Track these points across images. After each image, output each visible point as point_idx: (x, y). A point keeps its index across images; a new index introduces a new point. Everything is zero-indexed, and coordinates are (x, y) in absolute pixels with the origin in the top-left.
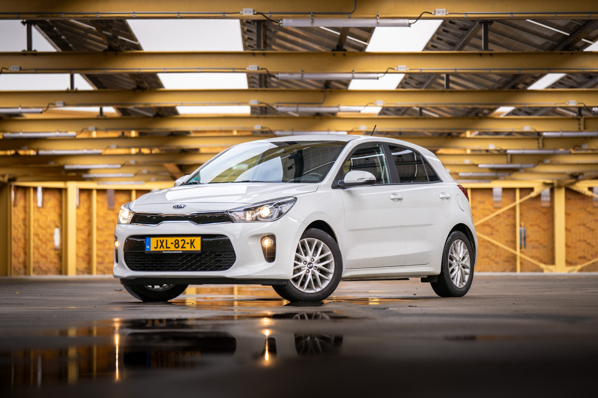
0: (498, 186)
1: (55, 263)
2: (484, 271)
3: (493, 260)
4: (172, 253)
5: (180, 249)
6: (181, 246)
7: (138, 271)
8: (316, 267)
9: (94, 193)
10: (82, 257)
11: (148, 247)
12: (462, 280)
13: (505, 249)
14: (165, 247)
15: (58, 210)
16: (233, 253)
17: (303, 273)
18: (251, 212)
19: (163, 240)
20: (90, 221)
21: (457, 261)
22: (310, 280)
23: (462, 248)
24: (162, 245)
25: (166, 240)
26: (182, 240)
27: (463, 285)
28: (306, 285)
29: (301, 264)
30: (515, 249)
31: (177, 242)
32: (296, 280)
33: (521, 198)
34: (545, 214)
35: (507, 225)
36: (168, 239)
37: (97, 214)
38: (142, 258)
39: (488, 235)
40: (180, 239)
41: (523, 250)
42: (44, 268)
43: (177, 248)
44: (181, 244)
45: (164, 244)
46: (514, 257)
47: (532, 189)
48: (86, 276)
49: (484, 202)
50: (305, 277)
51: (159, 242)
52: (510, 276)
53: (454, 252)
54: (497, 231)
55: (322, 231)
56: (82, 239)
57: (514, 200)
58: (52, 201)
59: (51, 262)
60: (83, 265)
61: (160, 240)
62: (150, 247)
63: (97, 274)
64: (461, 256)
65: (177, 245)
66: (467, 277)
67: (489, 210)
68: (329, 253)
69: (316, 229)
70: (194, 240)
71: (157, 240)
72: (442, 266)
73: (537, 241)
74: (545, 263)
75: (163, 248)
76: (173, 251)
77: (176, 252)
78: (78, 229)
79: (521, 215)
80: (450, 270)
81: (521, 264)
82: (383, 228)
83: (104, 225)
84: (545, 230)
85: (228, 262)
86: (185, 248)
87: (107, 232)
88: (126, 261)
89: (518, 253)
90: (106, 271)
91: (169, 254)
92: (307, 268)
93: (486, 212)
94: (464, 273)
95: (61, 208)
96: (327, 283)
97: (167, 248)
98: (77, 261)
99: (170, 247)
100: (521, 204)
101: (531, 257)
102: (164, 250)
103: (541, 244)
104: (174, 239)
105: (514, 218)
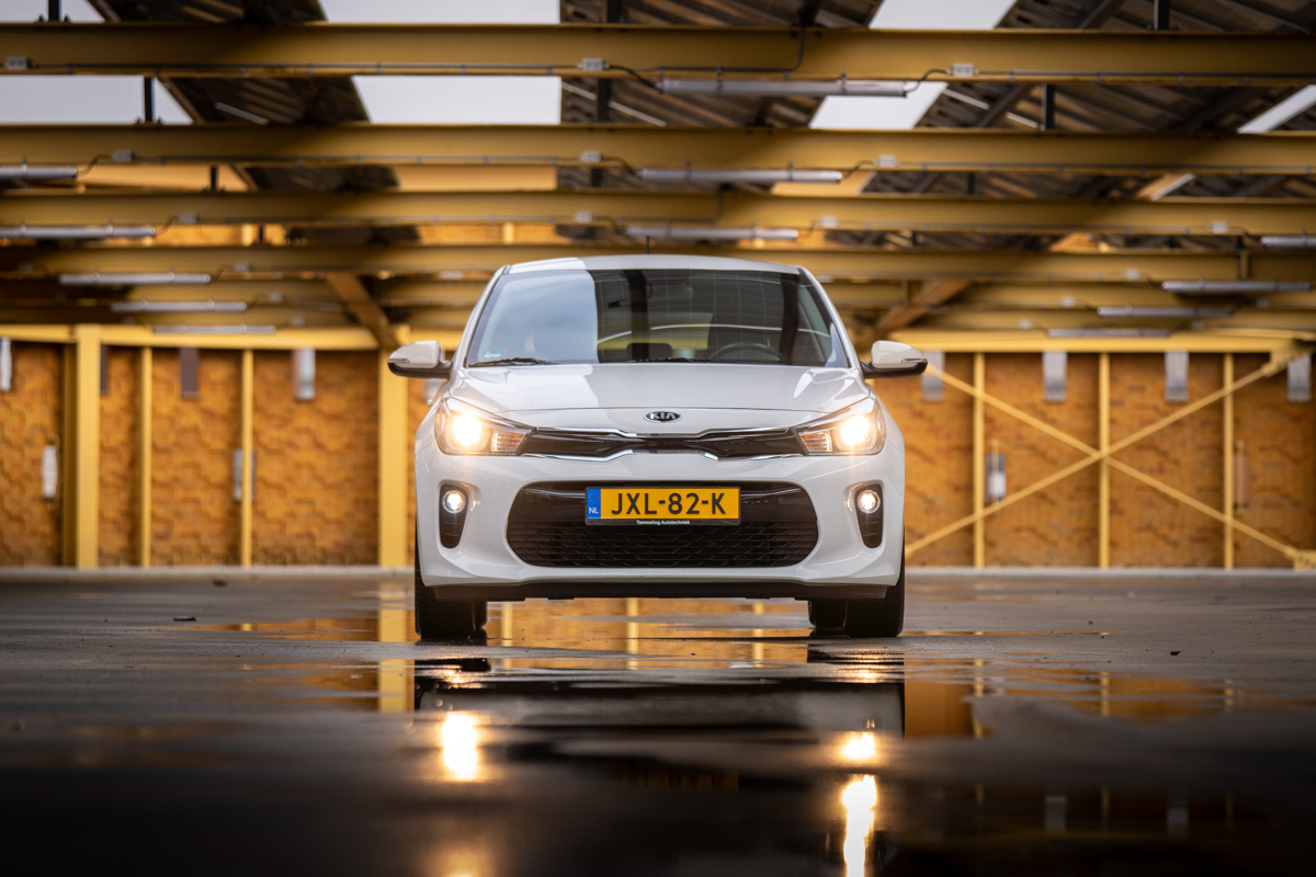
0: (1177, 347)
1: (44, 536)
2: (1140, 564)
3: (1164, 538)
4: (662, 526)
5: (683, 515)
6: (686, 508)
9: (147, 357)
10: (115, 522)
11: (592, 510)
13: (1194, 509)
14: (642, 509)
15: (51, 399)
16: (812, 526)
19: (637, 495)
20: (135, 429)
24: (633, 506)
25: (647, 495)
26: (689, 496)
30: (1220, 508)
31: (675, 499)
33: (1236, 378)
34: (1296, 419)
35: (1201, 448)
36: (650, 491)
37: (154, 410)
39: (1151, 472)
40: (683, 492)
41: (1241, 511)
42: (15, 549)
43: (677, 512)
44: (687, 503)
45: (640, 504)
46: (1218, 530)
47: (1264, 357)
48: (124, 571)
49: (1141, 389)
51: (625, 499)
52: (1208, 578)
54: (1176, 462)
56: (114, 474)
57: (1220, 384)
58: (38, 378)
59: (34, 533)
60: (117, 542)
61: (629, 495)
62: (599, 510)
63: (152, 563)
65: (675, 508)
67: (1155, 408)
70: (722, 495)
71: (620, 495)
73: (1276, 489)
74: (1297, 546)
75: (638, 512)
76: (665, 520)
77: (674, 523)
78: (104, 449)
79: (1237, 421)
81: (1236, 546)
83: (172, 438)
84: (1296, 461)
85: (801, 546)
86: (697, 512)
87: (179, 459)
88: (510, 543)
89: (1228, 517)
90: (176, 557)
91: (656, 526)
93: (1149, 414)
95: (60, 393)
97: (647, 512)
98: (102, 531)
99: (658, 510)
100: (1237, 395)
101: (1262, 530)
102: (640, 517)
103: (1286, 496)
104: (668, 492)
105: (1220, 430)
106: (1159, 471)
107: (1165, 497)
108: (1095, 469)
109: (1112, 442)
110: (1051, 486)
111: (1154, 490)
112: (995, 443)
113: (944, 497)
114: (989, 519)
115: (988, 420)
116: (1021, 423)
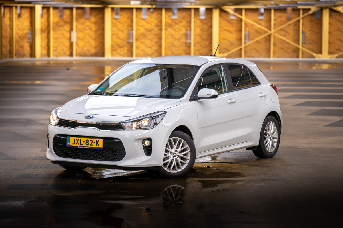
2: (280, 57)
3: (286, 51)
4: (84, 148)
5: (89, 146)
6: (90, 144)
7: (62, 157)
8: (178, 156)
11: (68, 143)
12: (273, 146)
13: (292, 44)
14: (79, 143)
16: (124, 150)
17: (170, 160)
18: (136, 122)
21: (269, 135)
22: (174, 164)
23: (273, 126)
24: (77, 143)
25: (80, 139)
26: (90, 140)
27: (273, 150)
28: (172, 168)
29: (169, 154)
30: (299, 44)
31: (87, 141)
32: (165, 165)
33: (303, 14)
34: (317, 24)
35: (295, 30)
36: (82, 138)
38: (64, 149)
40: (89, 139)
41: (304, 45)
43: (88, 145)
44: (90, 142)
45: (79, 142)
46: (298, 49)
47: (309, 9)
50: (171, 162)
51: (76, 140)
53: (267, 130)
54: (289, 34)
55: (183, 132)
57: (299, 15)
62: (70, 143)
64: (272, 132)
65: (87, 144)
66: (275, 144)
68: (187, 146)
69: (179, 131)
70: (98, 141)
72: (260, 140)
74: (316, 53)
75: (78, 144)
76: (85, 147)
77: (87, 148)
79: (303, 24)
80: (265, 142)
81: (302, 53)
82: (222, 123)
84: (317, 33)
85: (121, 155)
86: (92, 145)
88: (54, 150)
89: (300, 47)
91: (82, 148)
92: (172, 157)
93: (282, 22)
94: (273, 142)
96: (185, 166)
97: (81, 144)
99: (83, 144)
100: (303, 18)
101: (308, 49)
102: (79, 145)
103: (314, 41)
104: (85, 139)
105: (299, 26)
106: (284, 36)
107: (286, 42)
108: (270, 36)
109: (274, 29)
110: (260, 40)
111: (283, 40)
112: (247, 29)
113: (235, 42)
114: (245, 47)
115: (245, 24)
116: (253, 25)
